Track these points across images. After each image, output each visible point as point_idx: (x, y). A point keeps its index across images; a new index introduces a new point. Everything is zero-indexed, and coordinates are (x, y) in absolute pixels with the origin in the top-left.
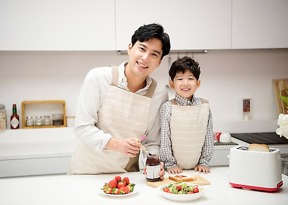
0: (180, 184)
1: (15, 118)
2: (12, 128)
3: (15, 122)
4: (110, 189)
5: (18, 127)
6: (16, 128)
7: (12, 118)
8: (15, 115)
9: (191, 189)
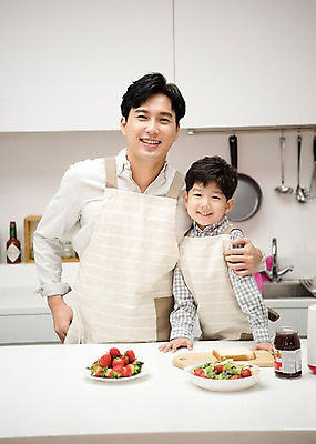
0: (222, 363)
1: (12, 245)
2: (9, 262)
3: (13, 252)
4: (99, 369)
5: (19, 260)
6: (15, 262)
7: (8, 245)
8: (14, 239)
9: (238, 370)
